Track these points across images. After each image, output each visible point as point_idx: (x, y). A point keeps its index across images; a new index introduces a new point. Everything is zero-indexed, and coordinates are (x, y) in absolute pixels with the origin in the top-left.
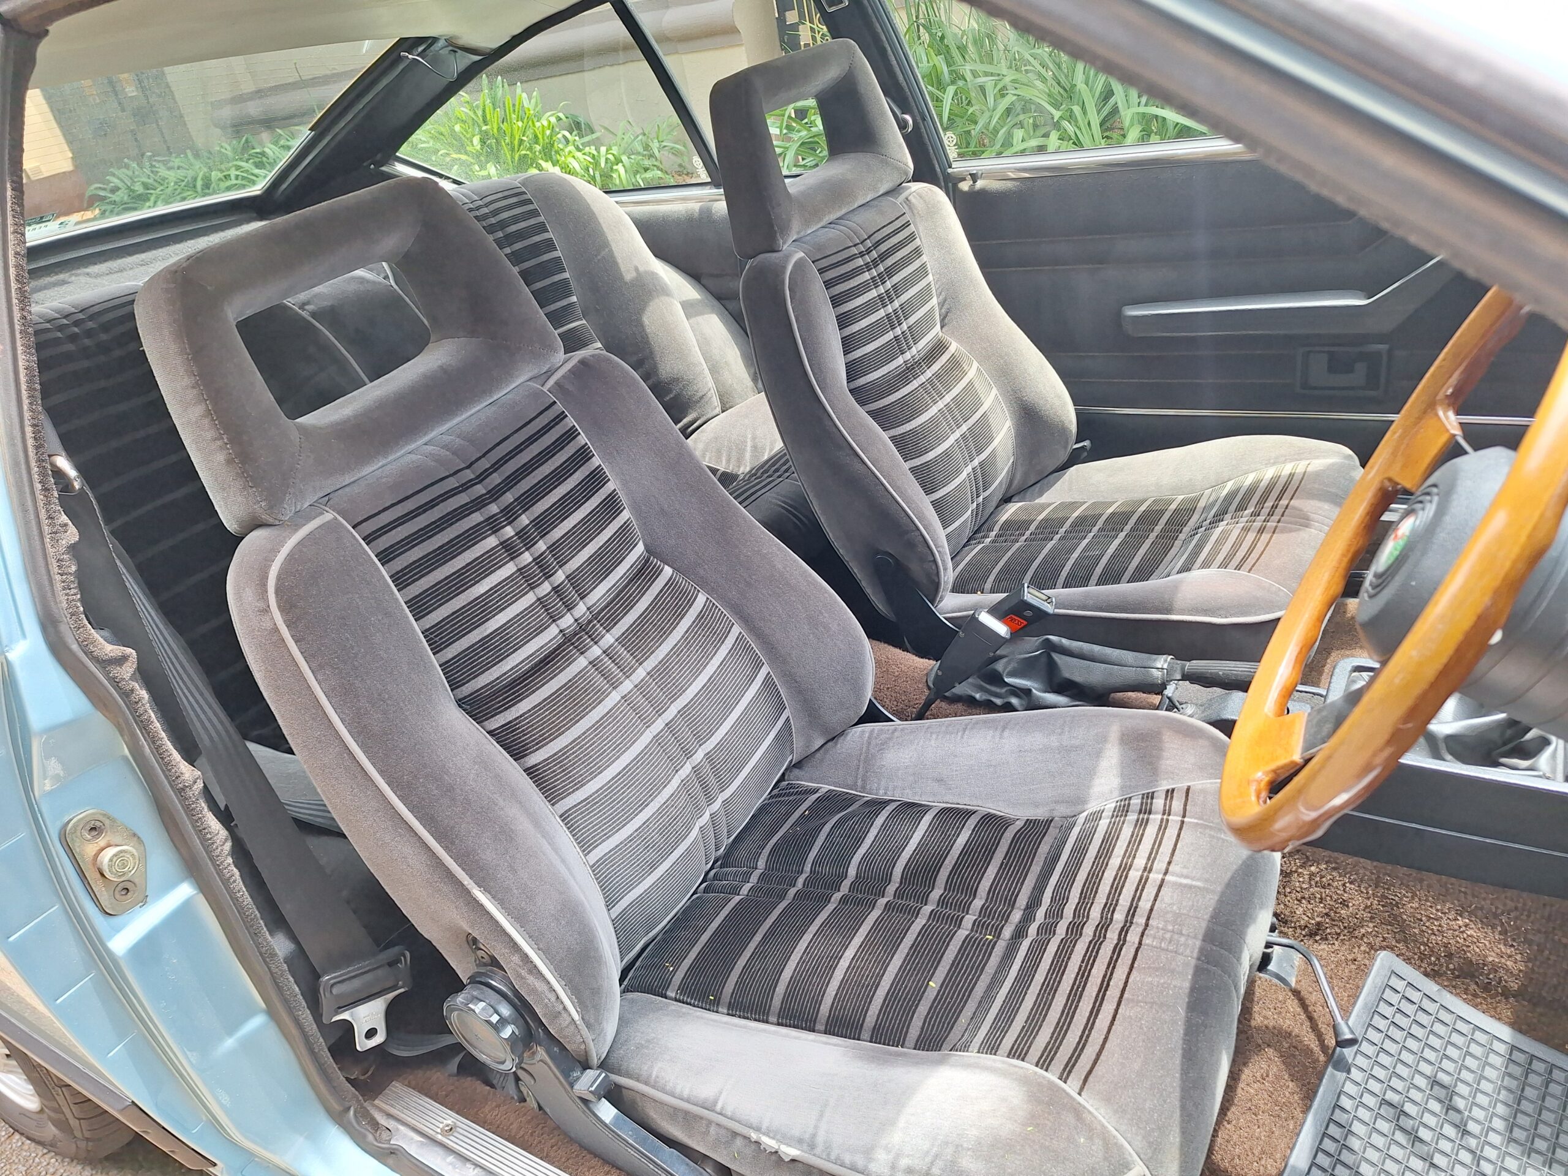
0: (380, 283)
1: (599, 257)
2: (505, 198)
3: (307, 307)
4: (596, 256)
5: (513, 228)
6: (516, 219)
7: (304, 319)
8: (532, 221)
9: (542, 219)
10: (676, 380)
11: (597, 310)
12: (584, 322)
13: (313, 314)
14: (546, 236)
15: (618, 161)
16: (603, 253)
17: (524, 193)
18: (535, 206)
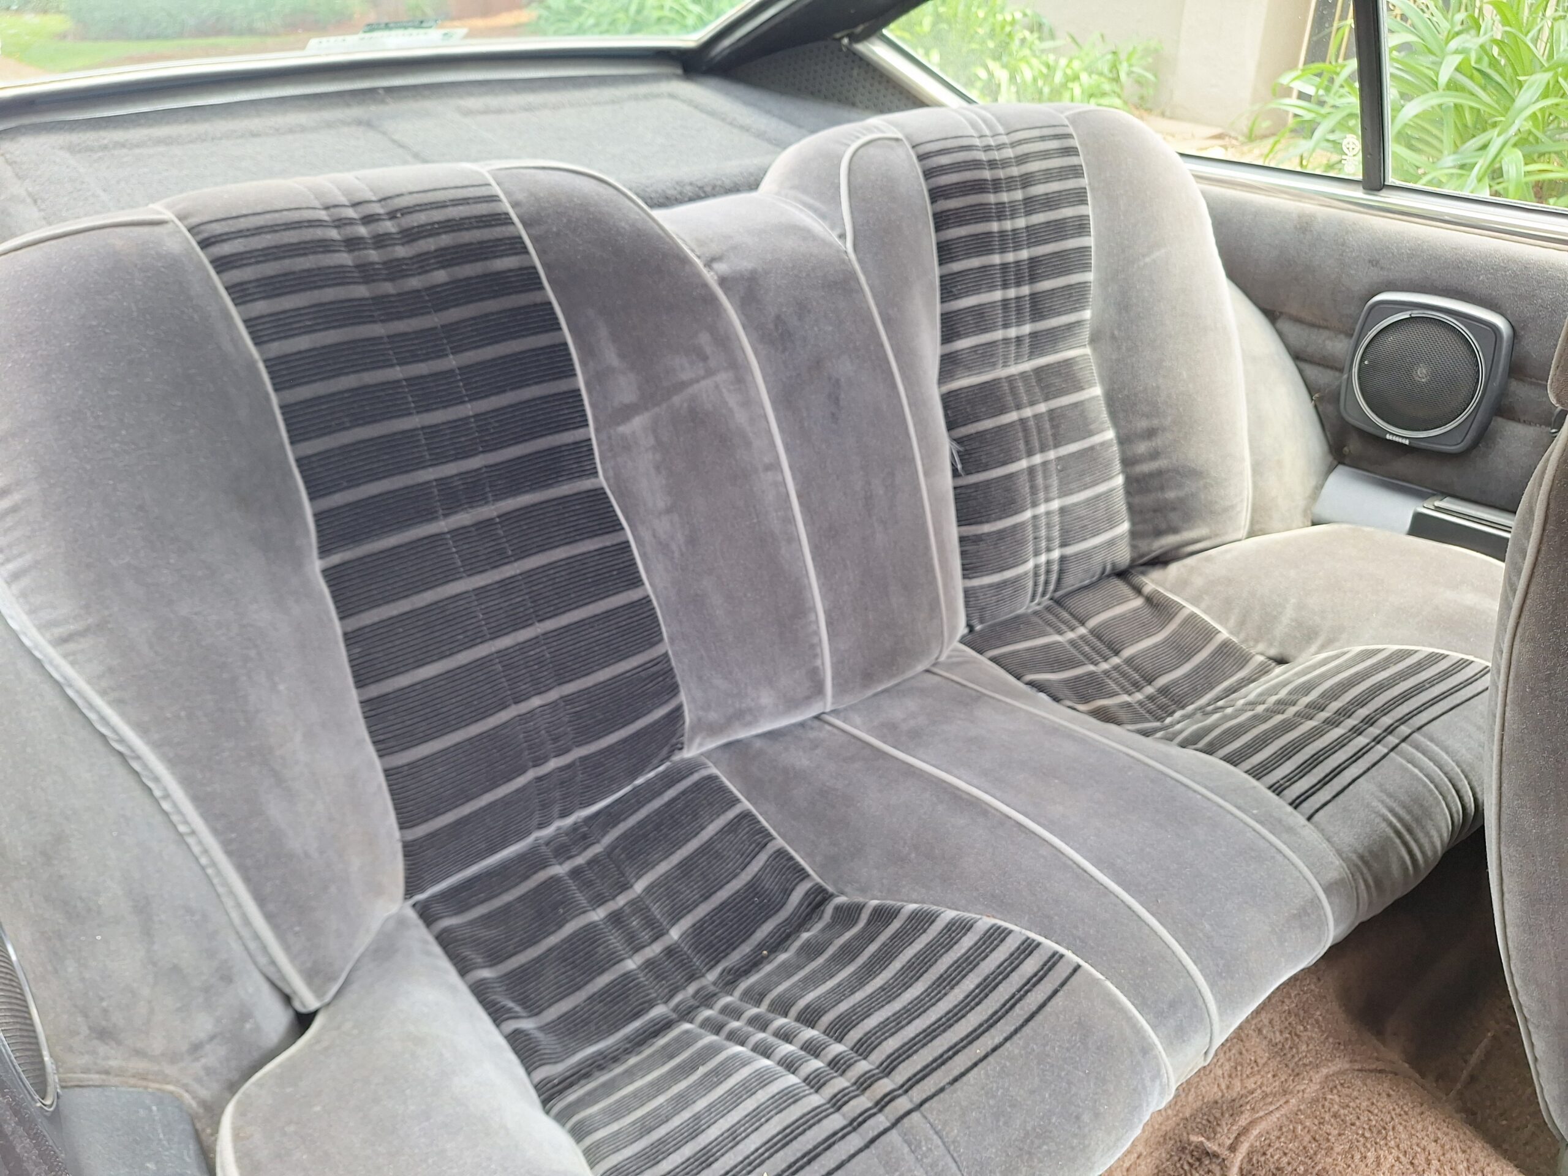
0: (831, 245)
1: (1147, 260)
2: (1043, 138)
3: (716, 266)
4: (1144, 256)
5: (1039, 190)
6: (1049, 176)
7: (705, 285)
8: (1070, 184)
9: (1085, 182)
10: (1195, 474)
11: (1113, 337)
12: (1088, 350)
13: (723, 281)
14: (1080, 210)
15: (1076, 78)
16: (1156, 255)
17: (1068, 136)
18: (1080, 160)
